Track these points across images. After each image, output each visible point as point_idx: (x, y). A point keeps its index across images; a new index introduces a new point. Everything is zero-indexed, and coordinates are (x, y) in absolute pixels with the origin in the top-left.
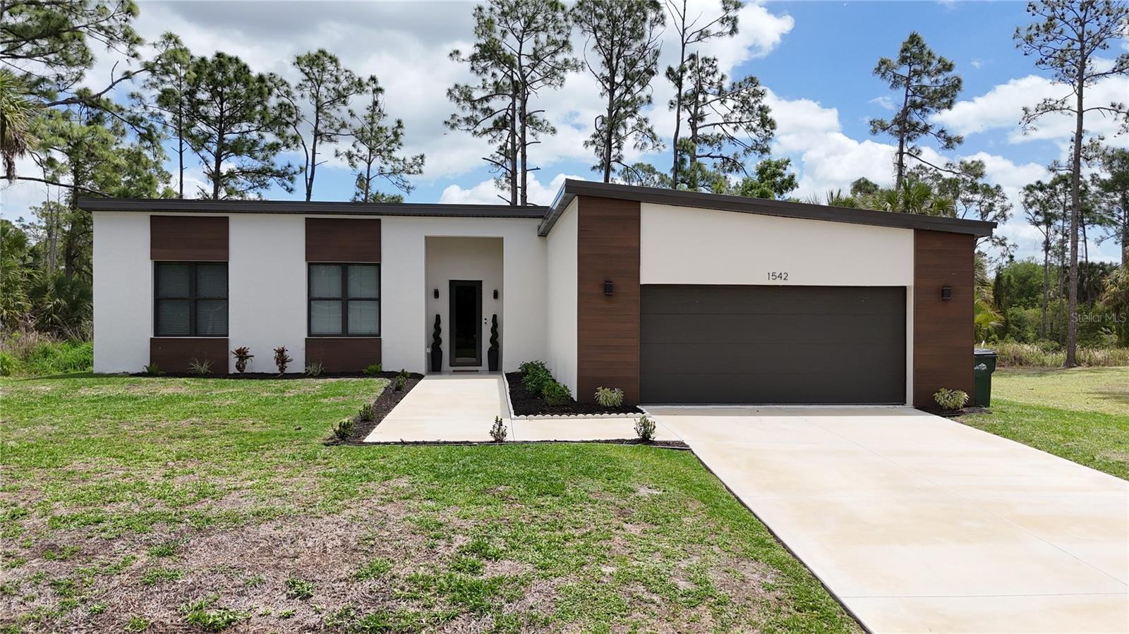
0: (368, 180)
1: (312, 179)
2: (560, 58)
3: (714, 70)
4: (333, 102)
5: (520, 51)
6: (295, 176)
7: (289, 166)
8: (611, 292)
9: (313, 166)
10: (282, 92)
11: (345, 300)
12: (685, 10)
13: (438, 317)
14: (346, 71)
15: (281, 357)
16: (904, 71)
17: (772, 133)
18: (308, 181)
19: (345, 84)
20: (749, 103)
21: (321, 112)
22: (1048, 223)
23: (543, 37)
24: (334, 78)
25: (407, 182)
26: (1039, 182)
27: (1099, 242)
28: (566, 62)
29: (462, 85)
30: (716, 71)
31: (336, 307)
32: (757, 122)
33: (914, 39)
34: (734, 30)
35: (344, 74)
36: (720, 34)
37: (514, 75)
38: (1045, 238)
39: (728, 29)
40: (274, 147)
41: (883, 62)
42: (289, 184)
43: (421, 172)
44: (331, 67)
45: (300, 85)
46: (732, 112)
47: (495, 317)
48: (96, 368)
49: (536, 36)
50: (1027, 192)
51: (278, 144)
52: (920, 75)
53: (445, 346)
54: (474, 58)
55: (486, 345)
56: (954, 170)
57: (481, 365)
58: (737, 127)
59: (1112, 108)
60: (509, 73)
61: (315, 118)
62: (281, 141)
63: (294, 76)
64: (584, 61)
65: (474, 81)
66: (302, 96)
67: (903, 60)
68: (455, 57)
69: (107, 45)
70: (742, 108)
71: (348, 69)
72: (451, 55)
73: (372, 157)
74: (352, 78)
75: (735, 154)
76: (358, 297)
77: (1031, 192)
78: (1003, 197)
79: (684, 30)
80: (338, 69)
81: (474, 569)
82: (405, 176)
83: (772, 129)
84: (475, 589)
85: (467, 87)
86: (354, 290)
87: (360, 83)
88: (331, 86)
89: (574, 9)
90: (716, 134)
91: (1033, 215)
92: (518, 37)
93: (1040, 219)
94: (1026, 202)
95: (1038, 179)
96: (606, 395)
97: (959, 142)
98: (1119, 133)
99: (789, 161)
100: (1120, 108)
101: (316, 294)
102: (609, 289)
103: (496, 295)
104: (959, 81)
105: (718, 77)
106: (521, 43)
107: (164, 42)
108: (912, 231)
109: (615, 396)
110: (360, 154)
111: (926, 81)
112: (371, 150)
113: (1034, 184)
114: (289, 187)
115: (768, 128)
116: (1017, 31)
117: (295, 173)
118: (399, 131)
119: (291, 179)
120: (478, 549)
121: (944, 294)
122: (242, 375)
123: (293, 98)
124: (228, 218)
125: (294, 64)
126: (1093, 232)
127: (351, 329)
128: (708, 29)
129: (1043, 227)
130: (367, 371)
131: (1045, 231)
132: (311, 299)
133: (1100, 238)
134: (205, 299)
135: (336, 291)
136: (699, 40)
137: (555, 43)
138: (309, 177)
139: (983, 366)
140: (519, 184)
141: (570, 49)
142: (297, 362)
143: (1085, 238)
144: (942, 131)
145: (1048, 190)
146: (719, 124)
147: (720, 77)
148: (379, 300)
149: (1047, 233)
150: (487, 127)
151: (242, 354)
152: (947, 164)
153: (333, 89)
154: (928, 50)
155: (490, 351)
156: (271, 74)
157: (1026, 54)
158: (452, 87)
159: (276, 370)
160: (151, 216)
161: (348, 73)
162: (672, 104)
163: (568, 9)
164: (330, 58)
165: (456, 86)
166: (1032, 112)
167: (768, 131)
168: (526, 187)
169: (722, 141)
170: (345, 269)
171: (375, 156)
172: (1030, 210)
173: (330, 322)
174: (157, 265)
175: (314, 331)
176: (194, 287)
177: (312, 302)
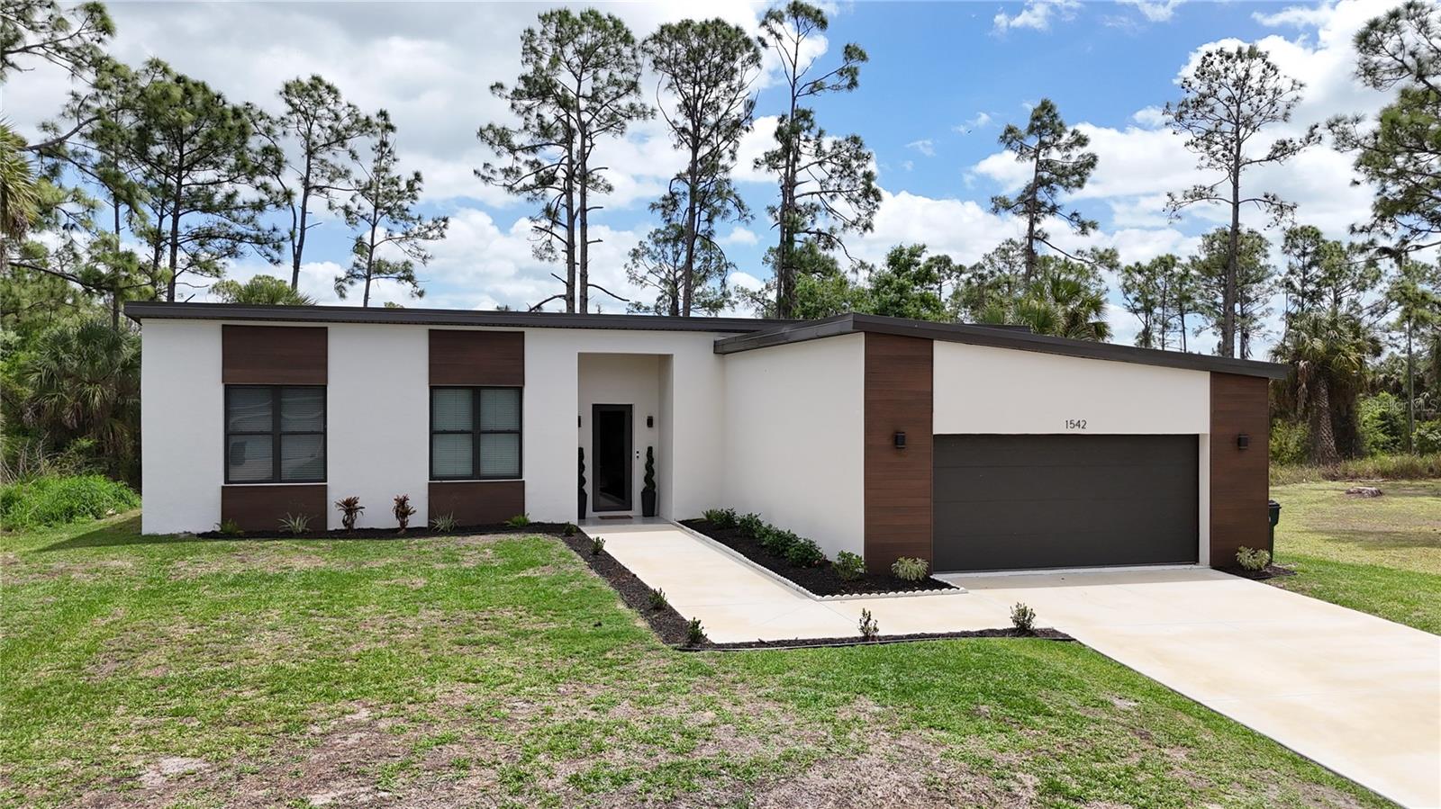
0: (372, 247)
1: (300, 247)
2: (624, 102)
3: (810, 124)
4: (328, 145)
5: (578, 92)
6: (282, 243)
7: (274, 230)
8: (903, 444)
9: (303, 229)
10: (261, 129)
11: (476, 433)
12: (796, 55)
13: (582, 449)
14: (349, 106)
15: (402, 509)
16: (1033, 142)
17: (877, 206)
18: (296, 249)
19: (346, 121)
20: (849, 166)
21: (314, 158)
22: (1148, 310)
23: (603, 74)
24: (332, 115)
25: (423, 250)
26: (1138, 264)
27: (1197, 333)
28: (632, 107)
29: (498, 126)
30: (812, 125)
31: (465, 444)
32: (860, 192)
33: (1046, 107)
34: (853, 84)
35: (346, 109)
36: (836, 88)
37: (572, 120)
38: (1143, 327)
39: (847, 82)
40: (259, 206)
41: (1010, 130)
42: (275, 254)
43: (442, 236)
44: (329, 99)
45: (282, 119)
46: (830, 177)
47: (650, 449)
48: (147, 529)
49: (594, 72)
50: (1126, 274)
51: (262, 201)
52: (1047, 148)
53: (588, 489)
54: (517, 94)
55: (638, 484)
56: (1085, 258)
57: (631, 509)
58: (835, 195)
59: (1265, 199)
60: (565, 118)
61: (306, 166)
62: (266, 198)
63: (279, 108)
64: (658, 108)
65: (513, 122)
66: (284, 133)
67: (1031, 130)
68: (498, 91)
69: (71, 73)
70: (841, 172)
71: (351, 104)
72: (492, 88)
73: (378, 216)
74: (357, 115)
75: (831, 229)
76: (494, 429)
77: (1130, 274)
78: (1100, 280)
79: (795, 80)
80: (336, 102)
82: (420, 241)
83: (877, 201)
85: (504, 129)
86: (488, 421)
87: (368, 122)
88: (326, 123)
89: (646, 41)
90: (809, 204)
91: (1133, 302)
92: (575, 75)
93: (1138, 305)
94: (1124, 285)
95: (1137, 261)
96: (910, 567)
97: (1093, 228)
98: (1269, 226)
99: (924, 247)
100: (1274, 200)
101: (437, 427)
102: (898, 441)
103: (651, 422)
104: (1095, 158)
105: (815, 131)
106: (579, 81)
107: (147, 71)
108: (1209, 373)
109: (915, 567)
110: (362, 213)
111: (1055, 155)
112: (377, 207)
113: (1133, 265)
114: (276, 259)
115: (872, 199)
116: (1167, 107)
117: (283, 239)
118: (417, 185)
119: (278, 248)
121: (1240, 442)
122: (350, 532)
123: (274, 137)
124: (326, 328)
125: (281, 93)
126: (1193, 320)
127: (486, 469)
128: (823, 81)
129: (1142, 315)
130: (511, 524)
131: (1144, 320)
132: (433, 433)
133: (1198, 329)
134: (292, 433)
135: (465, 423)
136: (812, 92)
137: (617, 83)
138: (297, 244)
140: (578, 258)
141: (637, 91)
142: (419, 519)
143: (1184, 328)
144: (1076, 214)
145: (1147, 273)
146: (817, 193)
147: (817, 133)
148: (519, 433)
149: (1147, 322)
150: (528, 184)
151: (350, 506)
152: (1078, 252)
153: (330, 127)
154: (1059, 120)
155: (644, 493)
156: (248, 104)
157: (1174, 133)
158: (485, 126)
159: (396, 524)
160: (223, 326)
161: (351, 109)
162: (757, 163)
163: (639, 42)
164: (328, 87)
165: (490, 126)
166: (1179, 198)
167: (873, 203)
168: (586, 264)
169: (817, 214)
170: (476, 392)
171: (382, 214)
172: (1128, 296)
173: (457, 461)
174: (228, 390)
175: (437, 473)
176: (277, 418)
177: (434, 436)
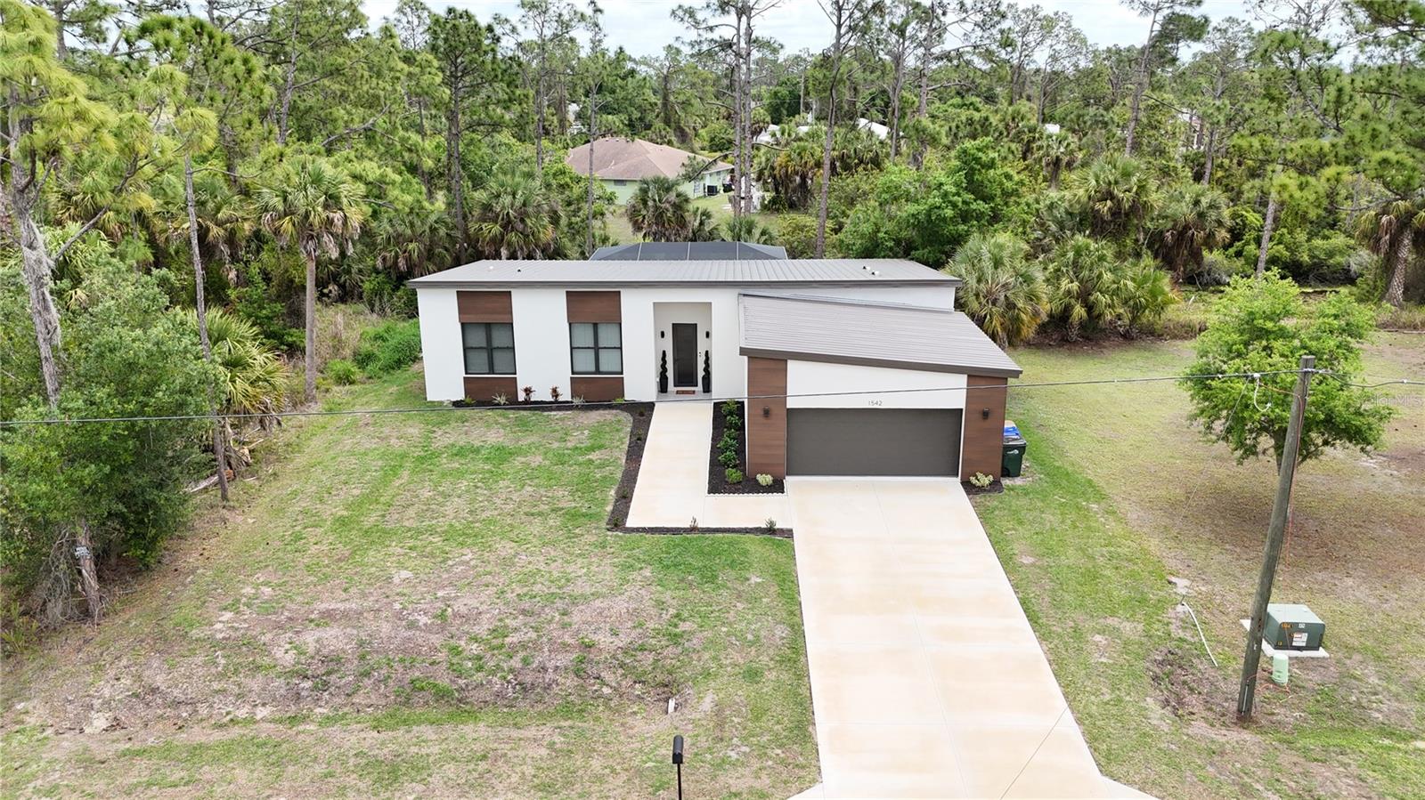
8: (768, 414)
11: (597, 349)
13: (664, 352)
15: (555, 392)
31: (590, 354)
47: (707, 352)
48: (429, 397)
53: (670, 374)
55: (701, 373)
57: (697, 386)
76: (606, 346)
81: (676, 626)
84: (675, 635)
86: (603, 342)
96: (762, 479)
101: (574, 346)
102: (766, 412)
103: (708, 335)
108: (966, 376)
109: (768, 479)
120: (677, 616)
121: (985, 415)
122: (528, 405)
124: (511, 293)
127: (603, 369)
130: (616, 405)
132: (572, 348)
134: (498, 348)
135: (590, 342)
139: (1016, 452)
142: (566, 395)
148: (621, 348)
151: (528, 391)
155: (704, 378)
159: (552, 400)
160: (457, 291)
170: (596, 325)
173: (586, 362)
174: (463, 325)
175: (576, 369)
176: (489, 339)
177: (574, 351)
